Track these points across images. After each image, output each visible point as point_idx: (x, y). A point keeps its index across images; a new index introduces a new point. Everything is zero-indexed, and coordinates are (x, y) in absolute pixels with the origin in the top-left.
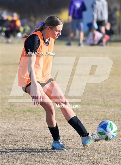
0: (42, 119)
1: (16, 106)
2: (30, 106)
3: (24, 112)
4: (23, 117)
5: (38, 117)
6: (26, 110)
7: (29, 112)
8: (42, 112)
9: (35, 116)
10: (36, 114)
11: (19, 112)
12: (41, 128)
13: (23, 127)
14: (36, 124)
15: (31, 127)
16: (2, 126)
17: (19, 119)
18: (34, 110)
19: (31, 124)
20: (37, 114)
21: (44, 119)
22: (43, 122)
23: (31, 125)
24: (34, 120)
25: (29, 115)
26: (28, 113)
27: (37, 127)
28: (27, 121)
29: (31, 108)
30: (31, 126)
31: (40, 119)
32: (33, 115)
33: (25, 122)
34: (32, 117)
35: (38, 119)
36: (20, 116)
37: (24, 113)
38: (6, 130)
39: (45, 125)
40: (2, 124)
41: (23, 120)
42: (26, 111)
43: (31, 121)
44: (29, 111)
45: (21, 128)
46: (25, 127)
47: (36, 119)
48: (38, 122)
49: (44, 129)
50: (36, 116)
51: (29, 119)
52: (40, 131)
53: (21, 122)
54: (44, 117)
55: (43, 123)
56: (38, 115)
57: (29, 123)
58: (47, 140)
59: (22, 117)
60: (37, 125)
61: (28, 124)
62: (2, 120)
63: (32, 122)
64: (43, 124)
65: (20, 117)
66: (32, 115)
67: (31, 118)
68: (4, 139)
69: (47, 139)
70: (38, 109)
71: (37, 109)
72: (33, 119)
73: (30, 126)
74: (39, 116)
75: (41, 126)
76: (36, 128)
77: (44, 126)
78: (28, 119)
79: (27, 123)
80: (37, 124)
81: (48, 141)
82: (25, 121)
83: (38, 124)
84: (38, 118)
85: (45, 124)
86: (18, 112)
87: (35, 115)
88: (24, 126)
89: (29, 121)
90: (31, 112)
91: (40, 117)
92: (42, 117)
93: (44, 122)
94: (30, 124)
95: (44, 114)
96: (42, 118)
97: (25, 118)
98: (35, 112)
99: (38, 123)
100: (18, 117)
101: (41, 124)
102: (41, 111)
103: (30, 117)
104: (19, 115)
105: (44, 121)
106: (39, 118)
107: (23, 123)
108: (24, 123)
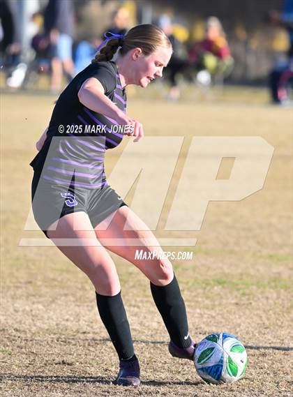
0: (253, 304)
1: (187, 270)
2: (222, 269)
3: (207, 284)
4: (204, 299)
5: (244, 300)
6: (214, 280)
7: (220, 287)
8: (254, 287)
9: (236, 297)
10: (238, 290)
11: (193, 285)
12: (250, 329)
13: (202, 326)
14: (237, 317)
15: (224, 326)
16: (145, 321)
17: (193, 304)
18: (235, 281)
19: (223, 318)
20: (241, 292)
21: (258, 305)
22: (256, 312)
23: (223, 320)
24: (233, 308)
25: (219, 294)
26: (216, 288)
27: (239, 325)
28: (213, 309)
29: (226, 275)
30: (224, 323)
31: (248, 304)
32: (231, 293)
33: (209, 313)
34: (228, 299)
35: (244, 304)
36: (195, 296)
37: (205, 289)
38: (157, 333)
39: (262, 320)
40: (146, 315)
41: (202, 305)
42: (212, 282)
43: (225, 311)
44: (219, 283)
45: (197, 329)
46: (208, 325)
47: (237, 304)
48: (244, 313)
49: (257, 331)
50: (239, 296)
51: (220, 304)
52: (247, 337)
53: (198, 311)
54: (259, 299)
55: (257, 315)
56: (244, 294)
57: (218, 314)
58: (264, 362)
59: (200, 299)
60: (239, 321)
61: (217, 318)
62: (145, 305)
63: (227, 311)
64: (255, 318)
65: (196, 299)
66: (229, 295)
67: (224, 301)
68: (148, 356)
69: (266, 359)
70: (244, 277)
71: (241, 279)
72: (230, 303)
73: (221, 322)
74: (247, 297)
75: (249, 323)
76: (238, 329)
77: (258, 324)
78: (217, 303)
79: (214, 315)
80: (240, 317)
81: (268, 363)
82: (207, 308)
83: (243, 319)
84: (242, 302)
85: (261, 317)
86: (190, 284)
87: (235, 293)
88: (204, 323)
89: (217, 309)
90: (225, 285)
91: (248, 299)
92: (255, 299)
93: (258, 312)
94: (220, 316)
95: (259, 291)
96: (256, 301)
97: (207, 302)
98: (237, 285)
99: (242, 314)
100: (190, 298)
101: (252, 318)
102: (252, 284)
103: (221, 298)
104: (194, 294)
105: (258, 309)
106: (247, 302)
107: (202, 316)
108: (205, 313)
